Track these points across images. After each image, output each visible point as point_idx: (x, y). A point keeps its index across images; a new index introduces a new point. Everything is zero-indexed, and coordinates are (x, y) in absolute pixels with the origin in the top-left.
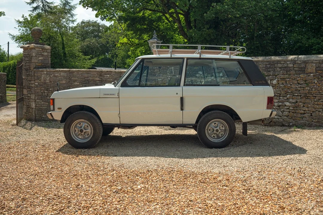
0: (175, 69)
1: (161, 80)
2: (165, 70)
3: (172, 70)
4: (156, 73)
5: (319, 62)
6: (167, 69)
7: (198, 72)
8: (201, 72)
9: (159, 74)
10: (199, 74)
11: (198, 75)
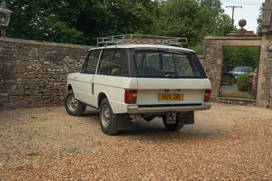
0: (39, 50)
1: (20, 61)
2: (26, 51)
3: (35, 51)
4: (13, 53)
5: (149, 57)
6: (29, 49)
7: (65, 56)
8: (68, 57)
9: (17, 54)
10: (66, 58)
11: (65, 60)
